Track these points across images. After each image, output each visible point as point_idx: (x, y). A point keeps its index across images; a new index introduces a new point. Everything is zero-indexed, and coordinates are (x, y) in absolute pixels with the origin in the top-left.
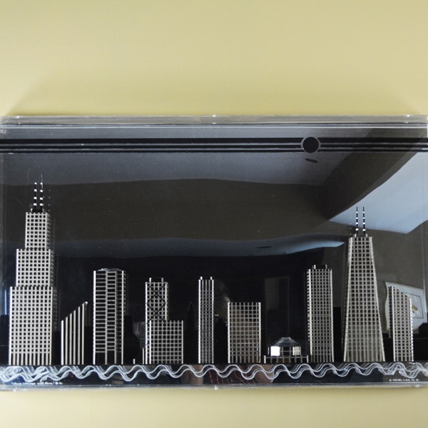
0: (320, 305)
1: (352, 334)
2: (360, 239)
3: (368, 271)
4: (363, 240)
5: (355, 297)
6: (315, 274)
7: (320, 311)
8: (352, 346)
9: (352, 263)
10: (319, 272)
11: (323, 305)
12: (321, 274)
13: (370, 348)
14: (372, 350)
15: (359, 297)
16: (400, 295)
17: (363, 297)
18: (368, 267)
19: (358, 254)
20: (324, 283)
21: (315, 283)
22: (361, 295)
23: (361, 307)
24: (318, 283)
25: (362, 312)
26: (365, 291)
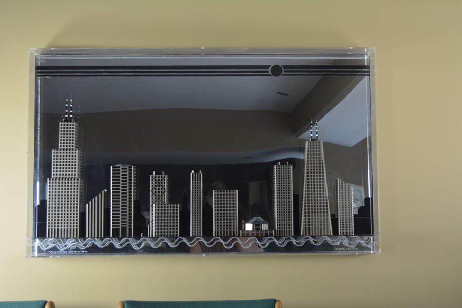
0: (283, 192)
2: (313, 143)
4: (316, 143)
6: (279, 169)
7: (283, 197)
8: (307, 223)
9: (308, 161)
10: (283, 167)
11: (285, 192)
12: (284, 169)
13: (321, 225)
14: (323, 226)
15: (313, 187)
16: (344, 184)
17: (316, 186)
18: (320, 163)
19: (312, 154)
20: (286, 176)
21: (279, 176)
22: (314, 185)
23: (314, 194)
24: (281, 176)
25: (315, 197)
26: (317, 182)
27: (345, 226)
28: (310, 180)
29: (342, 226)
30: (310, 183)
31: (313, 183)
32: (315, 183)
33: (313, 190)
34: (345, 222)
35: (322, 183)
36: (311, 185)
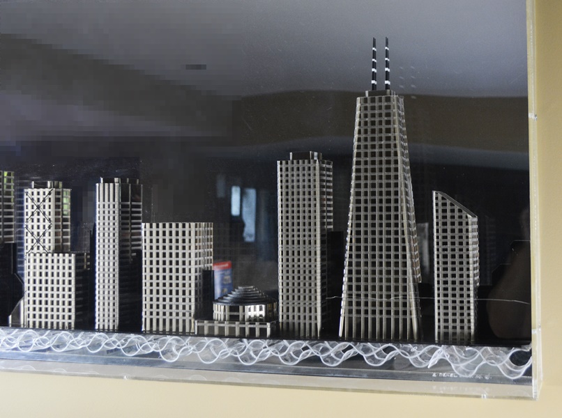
0: (296, 228)
1: (354, 284)
2: (373, 101)
3: (388, 162)
4: (380, 100)
5: (362, 213)
6: (287, 169)
7: (296, 239)
8: (354, 308)
9: (359, 147)
10: (295, 165)
11: (301, 227)
12: (298, 169)
13: (389, 312)
14: (393, 317)
15: (369, 214)
16: (448, 208)
17: (377, 213)
18: (388, 154)
19: (369, 130)
20: (304, 187)
21: (287, 187)
22: (373, 209)
23: (373, 233)
24: (293, 187)
25: (374, 240)
26: (381, 201)
27: (450, 317)
28: (362, 198)
29: (442, 317)
30: (362, 205)
31: (370, 206)
32: (377, 205)
33: (369, 221)
34: (450, 308)
35: (392, 205)
36: (366, 209)
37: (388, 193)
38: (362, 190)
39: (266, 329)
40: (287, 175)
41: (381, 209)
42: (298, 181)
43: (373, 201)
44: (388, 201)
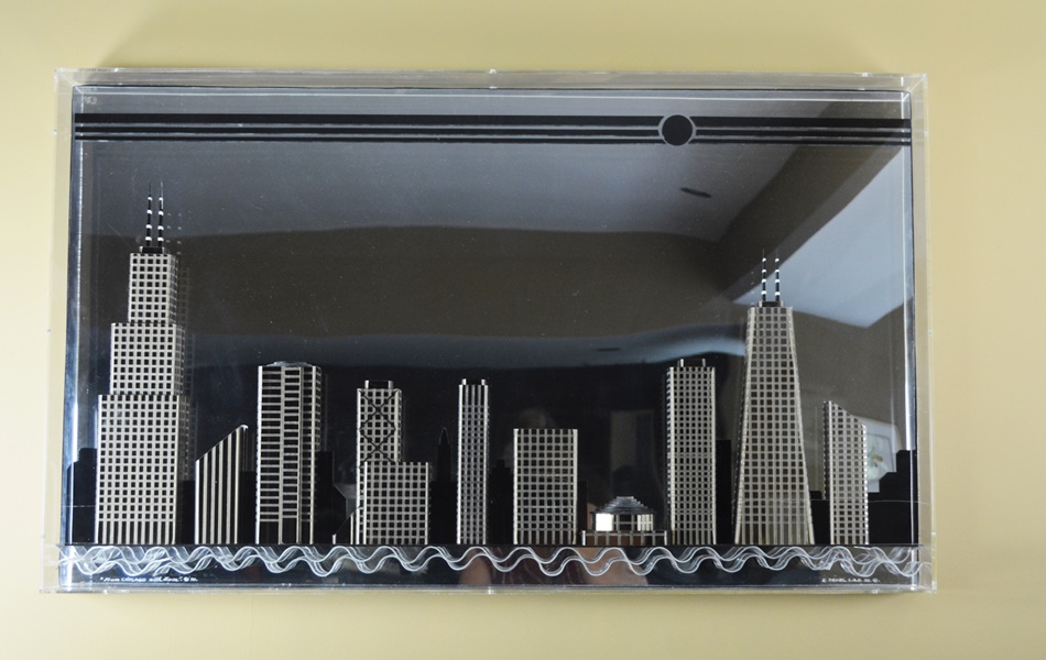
0: (690, 435)
3: (784, 372)
4: (776, 312)
5: (759, 422)
6: (681, 376)
7: (691, 446)
8: (751, 515)
9: (754, 357)
10: (690, 373)
11: (697, 435)
12: (693, 376)
14: (789, 522)
16: (844, 417)
18: (784, 364)
19: (765, 340)
20: (699, 394)
21: (681, 394)
22: (770, 418)
23: (770, 441)
24: (688, 394)
25: (770, 448)
26: (777, 410)
27: (846, 522)
28: (758, 406)
29: (838, 522)
30: (758, 414)
31: (766, 414)
32: (773, 414)
33: (766, 430)
34: (846, 513)
35: (789, 414)
36: (762, 418)
37: (784, 402)
38: (758, 399)
39: (663, 537)
40: (682, 382)
41: (777, 418)
42: (694, 388)
43: (770, 410)
44: (785, 410)
